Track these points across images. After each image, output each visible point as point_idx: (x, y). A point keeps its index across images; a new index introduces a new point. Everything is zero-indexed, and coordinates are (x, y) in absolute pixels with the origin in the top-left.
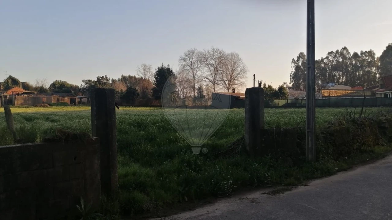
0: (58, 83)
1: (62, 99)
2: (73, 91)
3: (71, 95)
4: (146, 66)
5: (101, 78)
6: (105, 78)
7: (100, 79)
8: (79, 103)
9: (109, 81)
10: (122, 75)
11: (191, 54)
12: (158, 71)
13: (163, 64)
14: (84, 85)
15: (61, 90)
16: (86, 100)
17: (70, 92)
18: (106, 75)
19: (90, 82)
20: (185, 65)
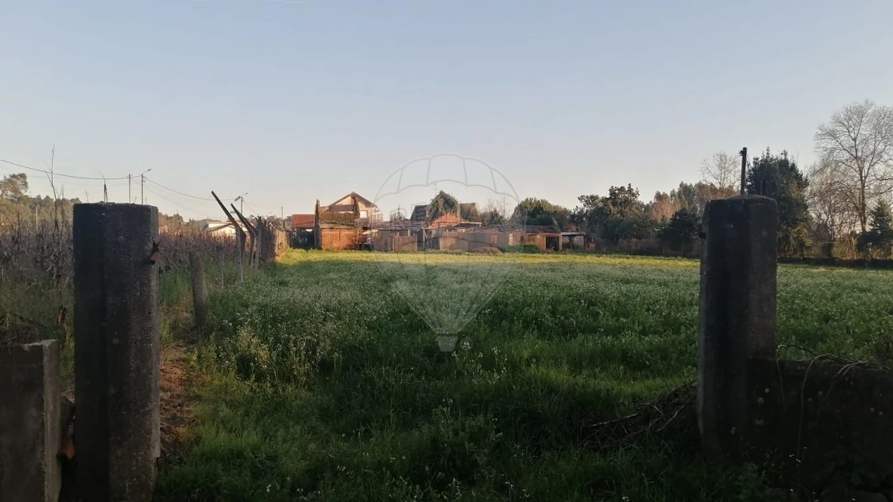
0: (530, 204)
1: (531, 237)
2: (557, 220)
3: (551, 230)
4: (725, 157)
5: (619, 190)
6: (627, 189)
7: (615, 193)
8: (566, 246)
9: (636, 197)
10: (680, 183)
11: (855, 117)
12: (753, 169)
13: (768, 150)
14: (583, 206)
15: (534, 219)
16: (583, 239)
17: (551, 223)
18: (630, 185)
19: (595, 200)
20: (835, 149)
